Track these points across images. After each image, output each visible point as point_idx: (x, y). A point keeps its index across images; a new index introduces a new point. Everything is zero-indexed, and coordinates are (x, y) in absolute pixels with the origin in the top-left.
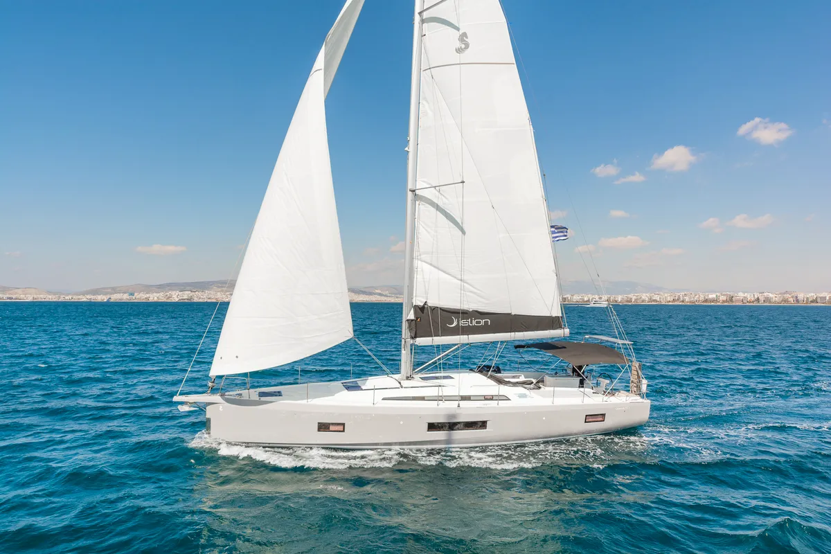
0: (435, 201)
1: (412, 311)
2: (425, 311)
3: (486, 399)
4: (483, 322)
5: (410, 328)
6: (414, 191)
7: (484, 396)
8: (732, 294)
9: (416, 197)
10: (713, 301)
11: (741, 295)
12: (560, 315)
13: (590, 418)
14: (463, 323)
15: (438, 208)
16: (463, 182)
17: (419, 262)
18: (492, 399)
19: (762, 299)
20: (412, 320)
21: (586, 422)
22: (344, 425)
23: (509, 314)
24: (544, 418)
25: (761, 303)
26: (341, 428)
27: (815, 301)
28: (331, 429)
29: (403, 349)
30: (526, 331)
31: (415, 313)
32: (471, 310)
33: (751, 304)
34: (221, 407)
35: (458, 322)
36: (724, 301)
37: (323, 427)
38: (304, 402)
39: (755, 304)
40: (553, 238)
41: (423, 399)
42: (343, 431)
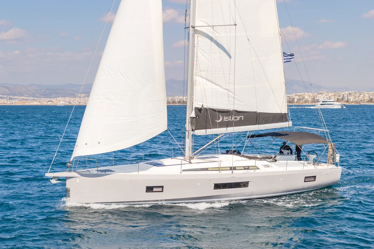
0: (210, 34)
1: (194, 112)
2: (202, 111)
3: (245, 169)
4: (238, 118)
5: (192, 123)
6: (194, 27)
7: (244, 167)
9: (196, 32)
12: (286, 112)
13: (307, 179)
14: (226, 119)
15: (211, 39)
16: (236, 25)
17: (197, 77)
18: (248, 169)
20: (193, 118)
21: (305, 182)
22: (162, 187)
23: (256, 112)
24: (281, 179)
26: (160, 189)
28: (154, 191)
29: (187, 138)
30: (265, 124)
31: (196, 113)
32: (232, 110)
34: (78, 180)
35: (223, 118)
37: (150, 189)
38: (136, 173)
40: (284, 59)
41: (207, 169)
42: (162, 191)
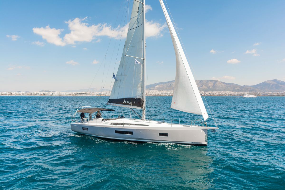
8: (11, 92)
10: (5, 95)
11: (14, 93)
19: (21, 94)
25: (21, 95)
27: (36, 94)
33: (18, 96)
36: (9, 95)
39: (19, 95)
